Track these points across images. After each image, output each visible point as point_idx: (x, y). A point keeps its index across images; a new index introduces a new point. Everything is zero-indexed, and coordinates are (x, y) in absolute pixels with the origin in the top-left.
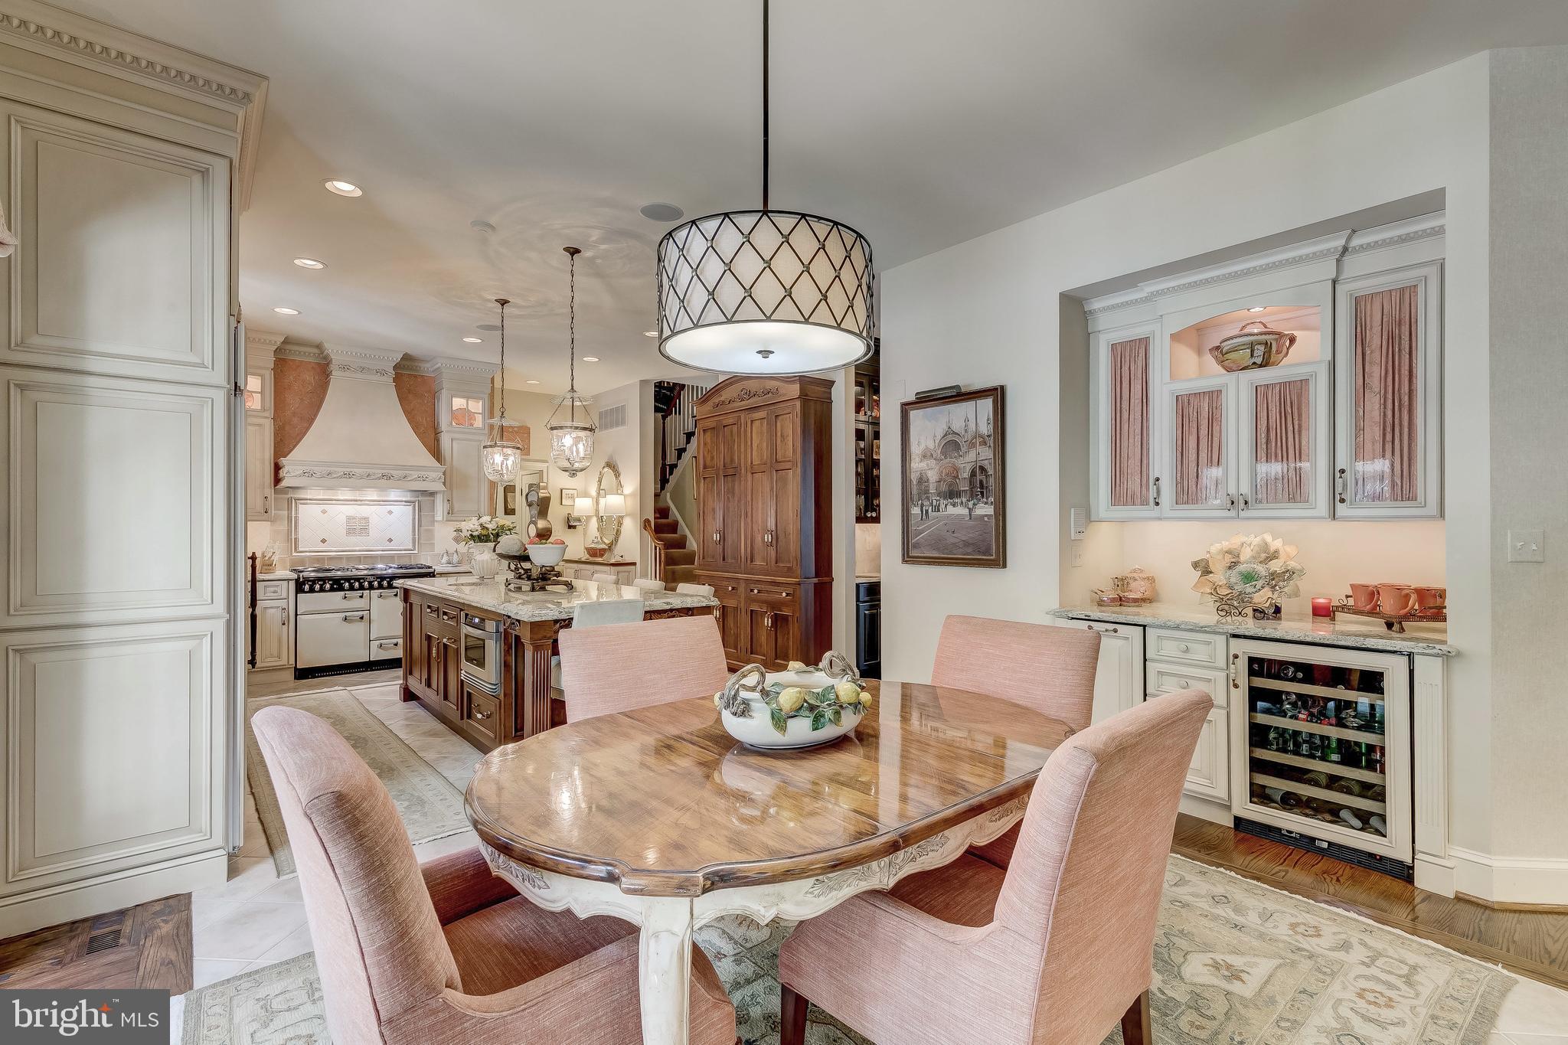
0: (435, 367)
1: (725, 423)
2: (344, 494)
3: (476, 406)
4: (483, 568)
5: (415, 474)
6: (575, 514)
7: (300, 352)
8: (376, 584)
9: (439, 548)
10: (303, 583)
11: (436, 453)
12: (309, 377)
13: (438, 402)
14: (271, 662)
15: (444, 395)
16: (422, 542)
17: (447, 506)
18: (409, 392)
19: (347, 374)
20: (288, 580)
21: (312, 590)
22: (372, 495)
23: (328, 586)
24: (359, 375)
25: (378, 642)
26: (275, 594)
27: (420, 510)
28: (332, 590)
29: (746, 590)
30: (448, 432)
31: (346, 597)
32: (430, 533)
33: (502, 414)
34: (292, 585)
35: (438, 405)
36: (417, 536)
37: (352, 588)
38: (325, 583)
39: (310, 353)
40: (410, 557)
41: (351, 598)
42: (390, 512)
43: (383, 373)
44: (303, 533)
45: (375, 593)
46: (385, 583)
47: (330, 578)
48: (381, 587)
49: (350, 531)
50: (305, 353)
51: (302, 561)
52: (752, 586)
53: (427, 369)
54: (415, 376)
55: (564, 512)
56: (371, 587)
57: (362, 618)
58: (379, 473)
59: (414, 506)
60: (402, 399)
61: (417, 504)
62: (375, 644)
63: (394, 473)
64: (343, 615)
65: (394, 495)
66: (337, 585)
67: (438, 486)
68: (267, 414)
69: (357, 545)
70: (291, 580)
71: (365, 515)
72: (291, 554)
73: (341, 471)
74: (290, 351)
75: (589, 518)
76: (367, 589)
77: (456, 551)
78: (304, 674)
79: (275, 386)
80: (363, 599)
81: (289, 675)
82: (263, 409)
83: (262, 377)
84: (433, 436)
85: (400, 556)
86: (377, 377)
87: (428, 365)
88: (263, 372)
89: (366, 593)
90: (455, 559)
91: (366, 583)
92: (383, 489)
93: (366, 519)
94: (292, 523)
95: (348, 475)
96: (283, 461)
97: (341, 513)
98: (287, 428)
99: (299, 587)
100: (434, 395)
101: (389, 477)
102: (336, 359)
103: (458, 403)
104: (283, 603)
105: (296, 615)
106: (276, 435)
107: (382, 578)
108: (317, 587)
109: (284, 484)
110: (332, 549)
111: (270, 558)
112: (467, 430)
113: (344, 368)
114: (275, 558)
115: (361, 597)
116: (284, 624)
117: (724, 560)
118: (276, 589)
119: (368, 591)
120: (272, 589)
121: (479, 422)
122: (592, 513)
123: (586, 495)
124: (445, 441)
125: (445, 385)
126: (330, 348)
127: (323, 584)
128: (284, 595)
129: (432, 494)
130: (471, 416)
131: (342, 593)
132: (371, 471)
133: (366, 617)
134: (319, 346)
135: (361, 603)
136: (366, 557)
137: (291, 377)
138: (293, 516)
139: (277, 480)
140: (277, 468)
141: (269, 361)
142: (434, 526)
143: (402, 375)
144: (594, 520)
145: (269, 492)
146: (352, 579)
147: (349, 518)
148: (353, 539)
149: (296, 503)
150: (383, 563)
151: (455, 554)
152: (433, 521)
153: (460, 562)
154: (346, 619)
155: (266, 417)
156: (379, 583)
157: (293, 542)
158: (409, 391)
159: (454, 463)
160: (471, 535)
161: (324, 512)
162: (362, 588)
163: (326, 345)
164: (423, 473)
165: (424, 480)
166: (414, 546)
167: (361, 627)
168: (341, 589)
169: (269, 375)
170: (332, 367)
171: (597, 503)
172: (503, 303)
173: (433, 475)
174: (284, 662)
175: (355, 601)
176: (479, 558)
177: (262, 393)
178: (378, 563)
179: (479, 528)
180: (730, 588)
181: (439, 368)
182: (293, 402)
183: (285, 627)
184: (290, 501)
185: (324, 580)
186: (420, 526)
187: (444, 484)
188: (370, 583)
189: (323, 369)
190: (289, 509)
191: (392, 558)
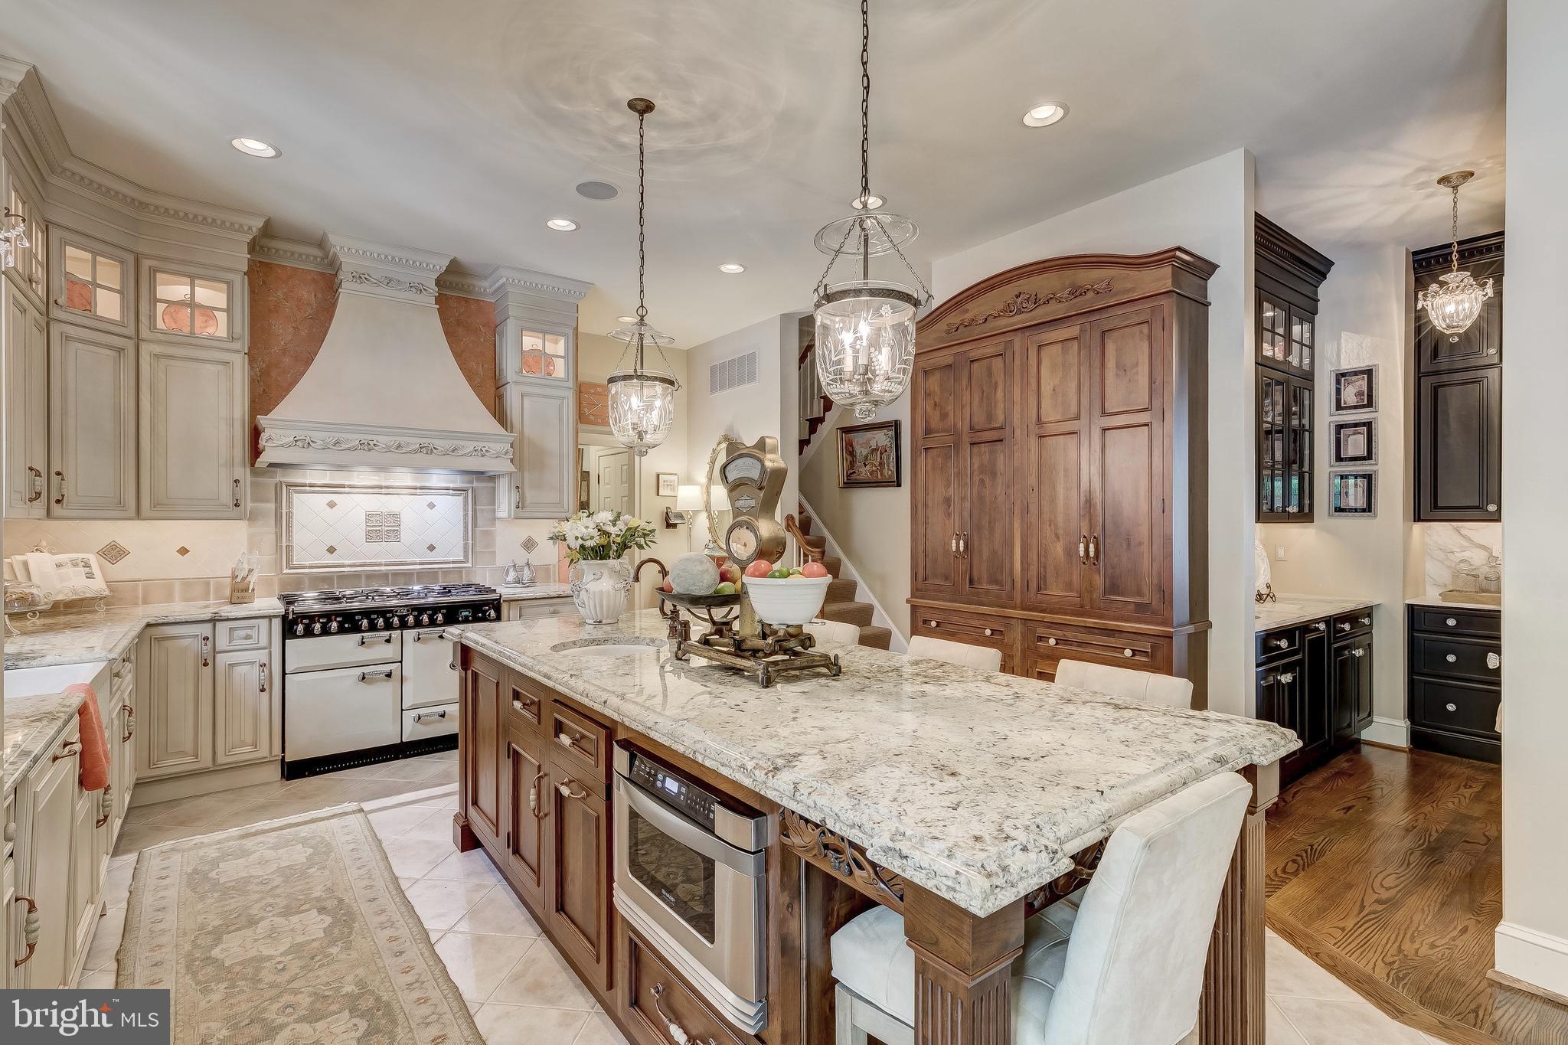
0: (499, 283)
1: (973, 355)
2: (364, 477)
3: (558, 347)
4: (601, 606)
5: (470, 446)
6: (680, 507)
7: (293, 254)
8: (411, 619)
9: (501, 560)
10: (295, 622)
11: (499, 413)
12: (307, 294)
13: (501, 340)
14: (244, 753)
15: (510, 328)
16: (478, 549)
17: (515, 497)
18: (458, 325)
19: (365, 287)
20: (270, 617)
21: (309, 633)
22: (404, 478)
23: (334, 625)
24: (383, 290)
25: (415, 713)
26: (248, 642)
27: (475, 503)
28: (342, 631)
29: (1024, 636)
30: (516, 383)
31: (363, 643)
32: (489, 535)
33: (642, 320)
34: (277, 624)
35: (501, 342)
36: (470, 541)
37: (373, 627)
38: (330, 620)
39: (308, 256)
40: (460, 572)
41: (371, 645)
42: (431, 506)
43: (420, 290)
44: (301, 538)
45: (410, 635)
46: (425, 618)
47: (337, 613)
48: (418, 624)
49: (372, 535)
50: (300, 255)
51: (298, 582)
52: (1041, 631)
53: (485, 288)
54: (467, 300)
55: (661, 505)
56: (404, 625)
57: (389, 675)
58: (415, 442)
59: (466, 498)
60: (449, 334)
61: (470, 491)
62: (409, 716)
63: (438, 443)
64: (359, 671)
65: (437, 478)
66: (350, 622)
67: (503, 466)
68: (237, 346)
69: (383, 555)
70: (275, 616)
71: (394, 509)
72: (281, 570)
73: (354, 439)
74: (277, 250)
75: (696, 512)
76: (396, 629)
77: (528, 564)
78: (296, 770)
79: (251, 307)
80: (390, 645)
81: (275, 772)
82: (232, 338)
83: (229, 284)
84: (492, 391)
85: (446, 572)
86: (411, 295)
87: (485, 284)
88: (231, 276)
89: (395, 634)
90: (526, 575)
91: (396, 619)
92: (420, 470)
93: (396, 517)
94: (282, 521)
95: (367, 446)
96: (262, 420)
97: (356, 507)
98: (274, 374)
99: (289, 629)
100: (494, 329)
101: (430, 451)
102: (348, 264)
103: (530, 342)
104: (261, 656)
105: (284, 674)
106: (253, 382)
107: (420, 610)
108: (317, 627)
109: (264, 459)
110: (346, 560)
111: (244, 579)
112: (544, 382)
113: (360, 278)
114: (253, 579)
115: (388, 641)
116: (263, 690)
117: (971, 582)
118: (249, 632)
119: (399, 632)
120: (243, 633)
121: (560, 369)
122: (701, 506)
123: (689, 481)
124: (512, 396)
125: (512, 312)
126: (338, 243)
127: (327, 623)
128: (264, 642)
129: (493, 478)
130: (549, 359)
131: (357, 637)
132: (402, 440)
133: (396, 675)
134: (321, 243)
135: (389, 651)
136: (396, 574)
137: (280, 293)
138: (284, 511)
139: (256, 452)
140: (256, 433)
141: (242, 258)
142: (494, 525)
143: (447, 297)
144: (703, 517)
145: (243, 473)
146: (374, 613)
147: (369, 516)
148: (376, 547)
149: (288, 492)
150: (419, 583)
151: (526, 568)
152: (494, 519)
153: (532, 581)
154: (364, 678)
155: (238, 352)
156: (416, 618)
157: (284, 550)
158: (459, 323)
159: (526, 431)
160: (582, 546)
161: (332, 505)
162: (389, 626)
163: (333, 239)
164: (481, 444)
165: (483, 456)
166: (466, 557)
167: (389, 689)
168: (356, 629)
169: (240, 282)
170: (341, 276)
171: (709, 494)
172: (643, 107)
173: (496, 447)
174: (263, 752)
175: (379, 648)
176: (593, 587)
177: (229, 310)
178: (413, 584)
179: (596, 533)
180: (988, 632)
181: (503, 285)
182: (283, 332)
183: (265, 696)
184: (278, 488)
185: (329, 616)
186: (475, 525)
187: (512, 460)
188: (402, 618)
189: (328, 283)
190: (278, 500)
191: (433, 575)
